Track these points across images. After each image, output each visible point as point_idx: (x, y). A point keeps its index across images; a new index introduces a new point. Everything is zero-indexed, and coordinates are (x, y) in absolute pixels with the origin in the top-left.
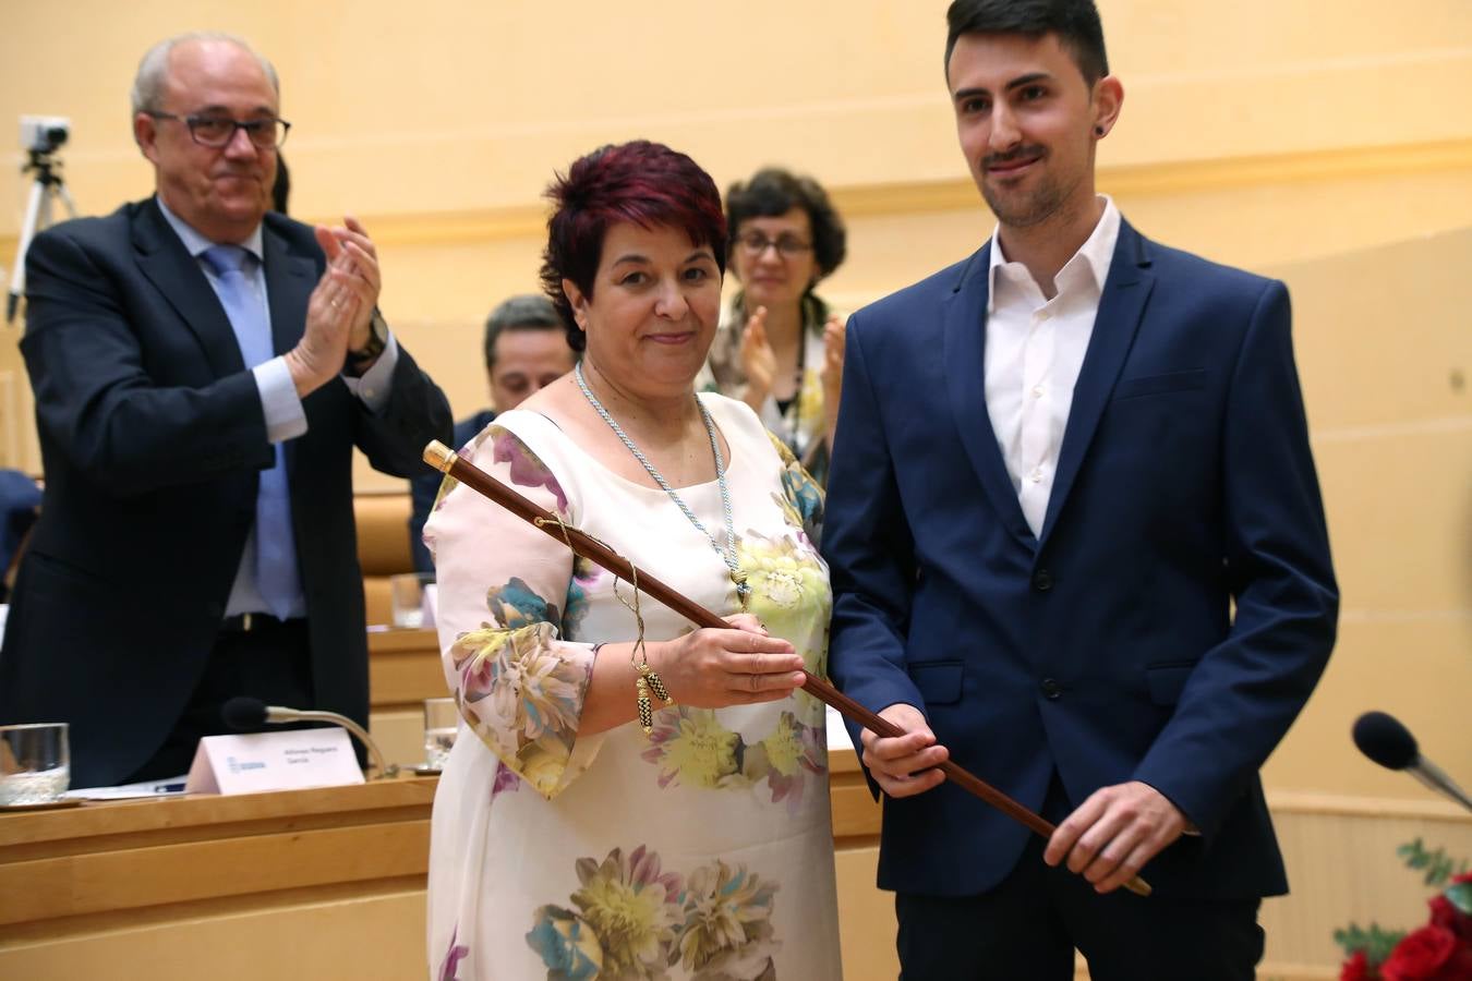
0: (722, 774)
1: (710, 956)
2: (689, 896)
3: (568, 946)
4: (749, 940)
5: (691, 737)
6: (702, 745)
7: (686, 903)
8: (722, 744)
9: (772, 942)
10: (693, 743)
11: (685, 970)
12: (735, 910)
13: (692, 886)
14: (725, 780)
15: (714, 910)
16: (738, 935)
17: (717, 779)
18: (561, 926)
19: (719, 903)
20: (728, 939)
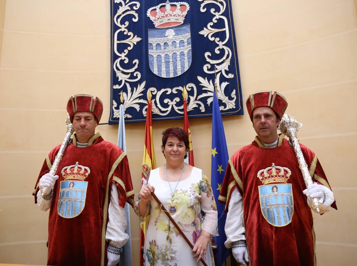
0: (166, 230)
1: (164, 259)
2: (160, 249)
3: (149, 255)
4: (172, 259)
5: (160, 223)
6: (162, 224)
7: (160, 250)
8: (166, 225)
9: (176, 261)
10: (160, 224)
11: (160, 261)
12: (169, 253)
13: (161, 247)
14: (166, 231)
15: (165, 252)
16: (170, 258)
17: (165, 231)
18: (149, 252)
19: (166, 251)
20: (168, 258)
